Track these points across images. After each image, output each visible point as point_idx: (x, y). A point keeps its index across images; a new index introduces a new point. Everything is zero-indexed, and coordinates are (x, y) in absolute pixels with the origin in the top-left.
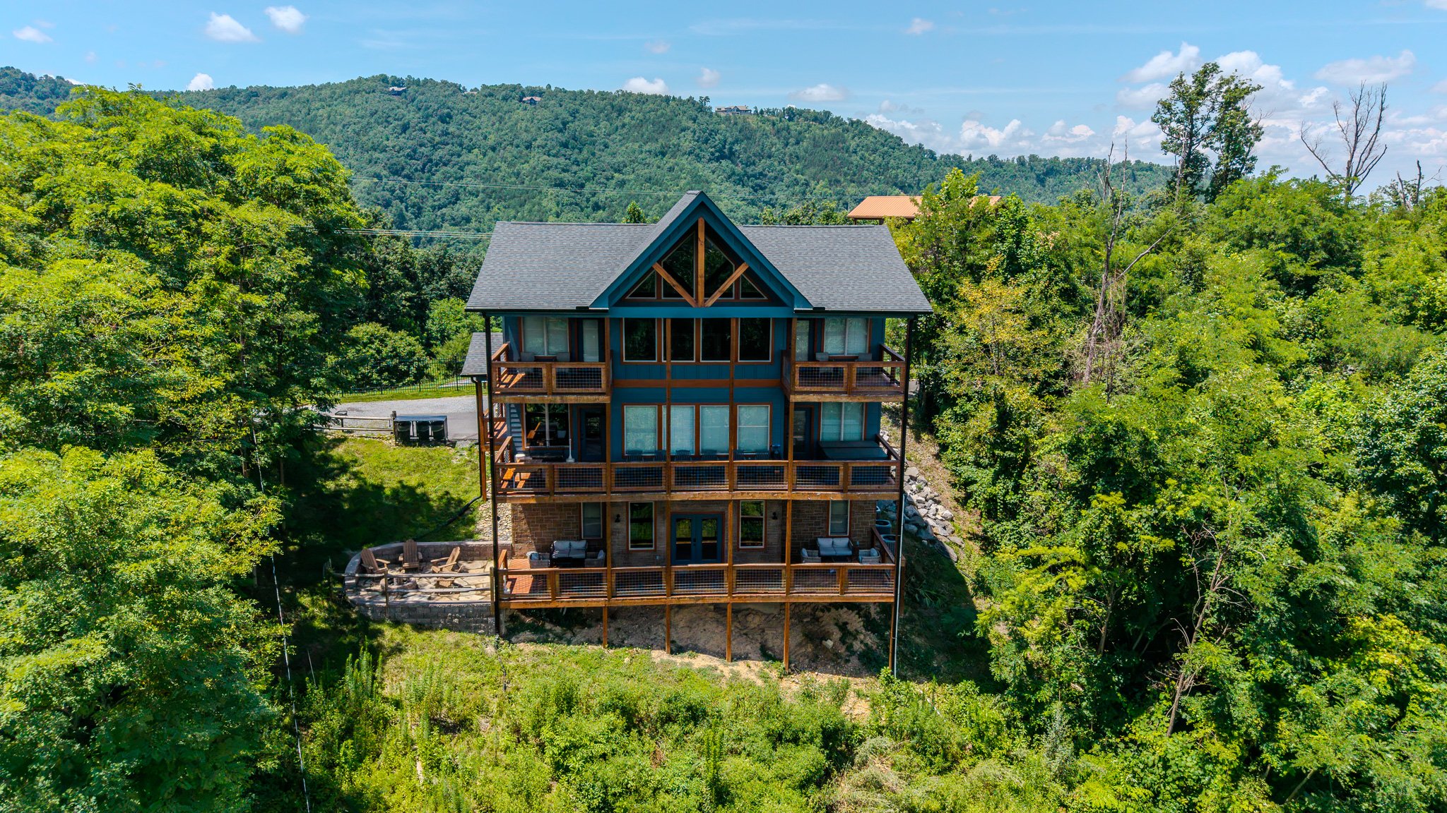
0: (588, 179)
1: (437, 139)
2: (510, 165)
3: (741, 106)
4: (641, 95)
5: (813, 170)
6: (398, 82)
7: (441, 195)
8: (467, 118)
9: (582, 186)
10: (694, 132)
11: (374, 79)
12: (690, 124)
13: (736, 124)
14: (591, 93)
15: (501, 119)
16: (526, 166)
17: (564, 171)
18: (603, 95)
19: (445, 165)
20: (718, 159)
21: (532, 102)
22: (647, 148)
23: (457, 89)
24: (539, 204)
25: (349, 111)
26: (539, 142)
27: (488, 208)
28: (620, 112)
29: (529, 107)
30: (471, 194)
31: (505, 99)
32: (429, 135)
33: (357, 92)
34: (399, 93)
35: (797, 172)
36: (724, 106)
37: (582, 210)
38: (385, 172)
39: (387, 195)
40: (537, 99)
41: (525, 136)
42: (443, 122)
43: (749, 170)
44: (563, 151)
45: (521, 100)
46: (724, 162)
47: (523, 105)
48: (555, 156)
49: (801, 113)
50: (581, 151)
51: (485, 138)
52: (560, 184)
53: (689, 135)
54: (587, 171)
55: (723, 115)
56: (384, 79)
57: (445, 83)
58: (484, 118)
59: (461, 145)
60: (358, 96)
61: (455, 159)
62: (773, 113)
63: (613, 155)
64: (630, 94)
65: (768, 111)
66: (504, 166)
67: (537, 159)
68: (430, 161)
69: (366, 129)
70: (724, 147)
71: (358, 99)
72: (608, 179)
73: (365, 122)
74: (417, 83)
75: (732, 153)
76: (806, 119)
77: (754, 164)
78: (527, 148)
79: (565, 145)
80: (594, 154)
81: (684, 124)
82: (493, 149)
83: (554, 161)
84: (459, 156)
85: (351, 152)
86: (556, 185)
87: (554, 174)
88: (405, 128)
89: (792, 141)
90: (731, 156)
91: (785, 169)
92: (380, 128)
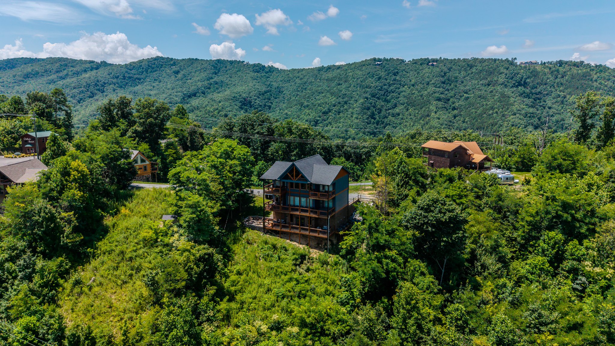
0: (452, 97)
1: (391, 82)
2: (419, 92)
3: (533, 61)
4: (482, 59)
5: (569, 90)
6: (379, 60)
7: (389, 105)
8: (404, 73)
9: (449, 100)
10: (506, 74)
11: (371, 60)
12: (505, 71)
13: (529, 69)
14: (459, 59)
15: (418, 73)
16: (426, 92)
17: (441, 94)
18: (464, 60)
19: (393, 92)
20: (517, 86)
21: (433, 65)
22: (481, 82)
23: (403, 61)
24: (429, 108)
25: (360, 73)
26: (433, 82)
27: (408, 110)
28: (471, 67)
29: (431, 67)
30: (402, 104)
31: (421, 64)
32: (388, 81)
33: (364, 65)
34: (379, 65)
35: (560, 91)
36: (524, 61)
37: (447, 110)
38: (369, 96)
39: (369, 105)
40: (435, 63)
41: (427, 80)
42: (395, 75)
43: (533, 91)
44: (442, 85)
45: (428, 64)
46: (520, 87)
47: (428, 67)
48: (439, 87)
49: (566, 63)
50: (450, 85)
51: (410, 81)
52: (439, 99)
53: (503, 76)
54: (452, 93)
55: (523, 65)
56: (375, 59)
57: (398, 59)
58: (411, 73)
59: (400, 84)
60: (364, 67)
61: (397, 90)
62: (551, 63)
63: (465, 86)
64: (477, 59)
65: (548, 62)
66: (416, 92)
67: (431, 89)
68: (387, 91)
69: (364, 80)
70: (521, 80)
71: (364, 68)
72: (461, 97)
73: (365, 77)
74: (387, 60)
75: (525, 83)
76: (569, 65)
77: (536, 88)
78: (427, 84)
79: (444, 83)
80: (456, 86)
81: (502, 71)
82: (413, 85)
83: (438, 89)
84: (399, 89)
85: (359, 89)
86: (437, 100)
87: (437, 95)
88: (379, 78)
89: (559, 76)
90: (525, 84)
91: (553, 90)
92: (370, 79)
